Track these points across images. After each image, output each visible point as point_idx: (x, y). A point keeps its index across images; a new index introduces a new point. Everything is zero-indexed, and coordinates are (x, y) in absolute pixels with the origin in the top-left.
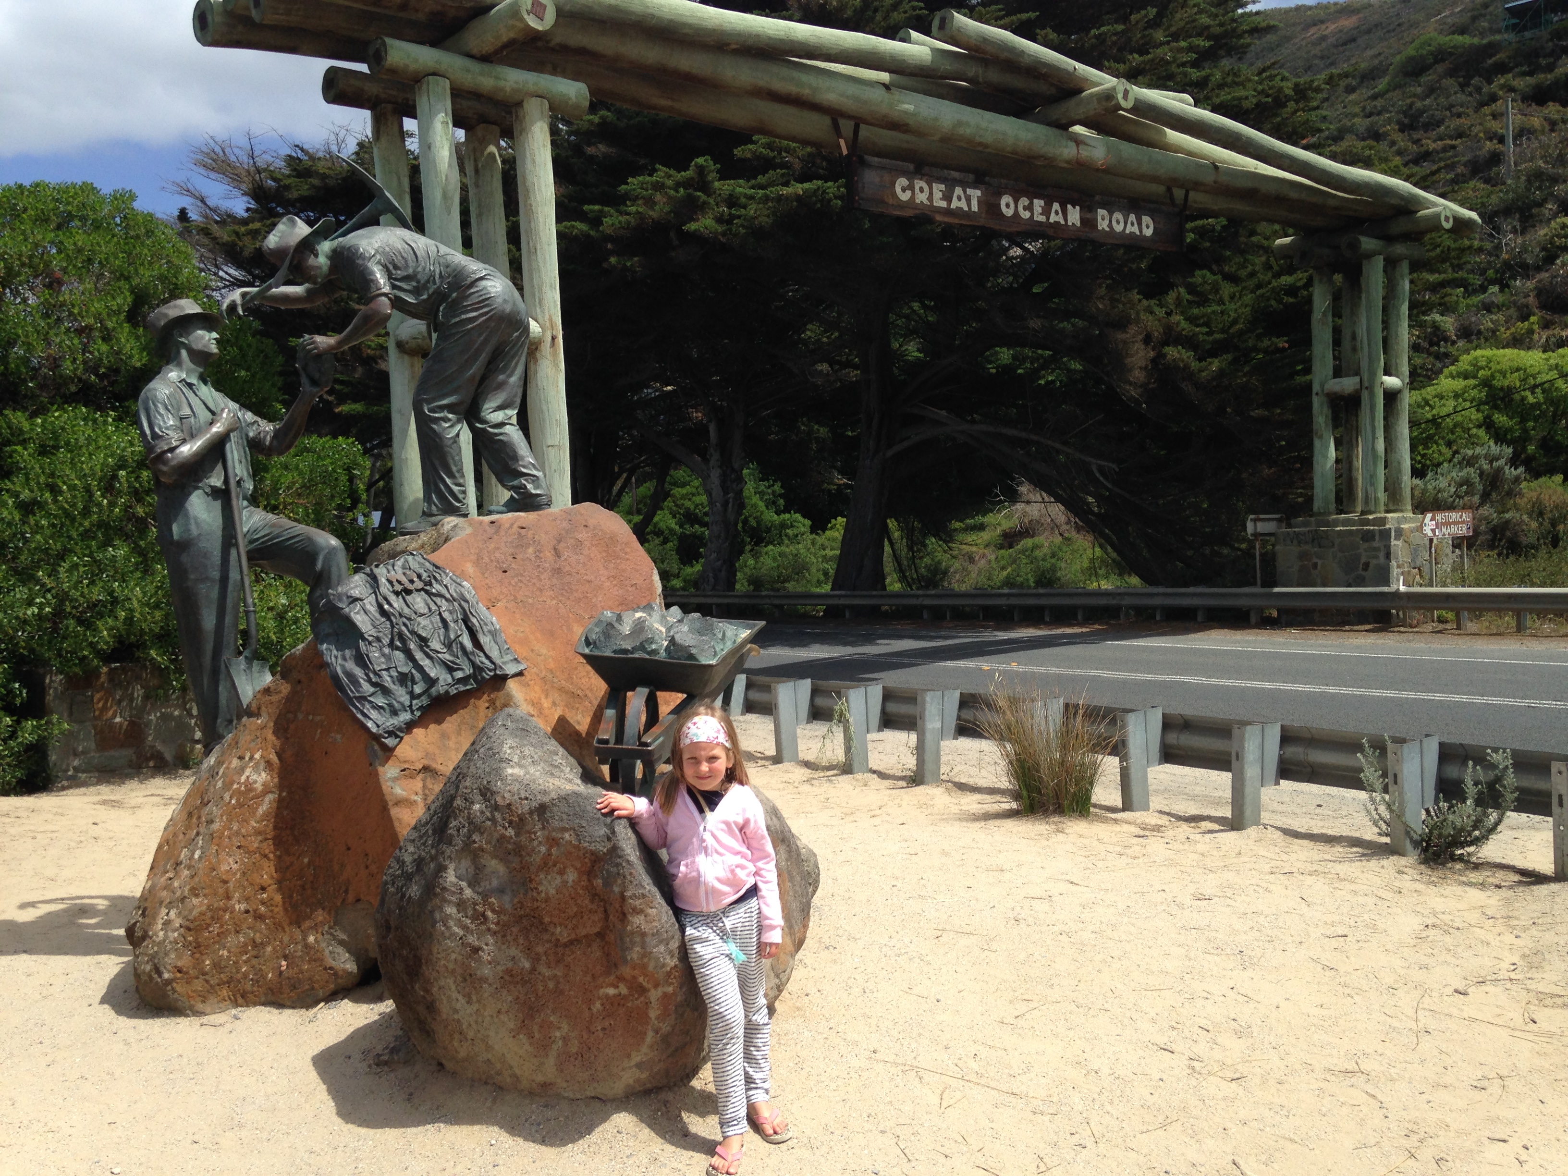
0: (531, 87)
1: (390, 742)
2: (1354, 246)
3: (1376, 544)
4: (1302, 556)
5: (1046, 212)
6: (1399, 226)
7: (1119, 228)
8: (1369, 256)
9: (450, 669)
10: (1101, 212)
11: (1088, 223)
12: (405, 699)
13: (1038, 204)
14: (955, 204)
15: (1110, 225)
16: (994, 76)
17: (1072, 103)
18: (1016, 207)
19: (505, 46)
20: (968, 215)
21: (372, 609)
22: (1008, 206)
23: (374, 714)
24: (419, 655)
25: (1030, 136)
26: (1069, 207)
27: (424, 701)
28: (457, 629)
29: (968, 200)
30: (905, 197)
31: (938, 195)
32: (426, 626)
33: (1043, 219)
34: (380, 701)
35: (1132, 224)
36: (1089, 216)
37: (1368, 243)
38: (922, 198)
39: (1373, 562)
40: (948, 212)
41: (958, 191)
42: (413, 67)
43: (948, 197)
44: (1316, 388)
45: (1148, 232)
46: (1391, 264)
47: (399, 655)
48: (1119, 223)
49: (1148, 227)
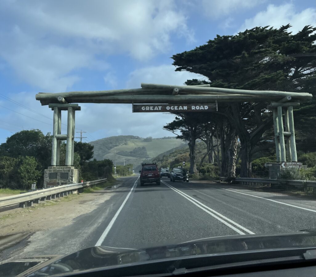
3: (278, 169)
4: (272, 172)
7: (198, 109)
10: (192, 107)
11: (189, 108)
13: (176, 107)
14: (155, 109)
15: (195, 108)
18: (170, 108)
22: (168, 108)
26: (184, 107)
29: (158, 108)
30: (144, 109)
31: (151, 108)
33: (177, 109)
35: (202, 108)
40: (154, 111)
41: (156, 107)
48: (198, 108)
49: (206, 108)
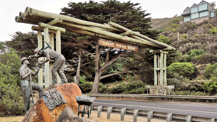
0: (58, 29)
1: (52, 111)
2: (159, 51)
3: (162, 89)
4: (153, 91)
5: (122, 46)
6: (165, 49)
8: (161, 53)
9: (58, 102)
12: (53, 106)
14: (110, 45)
15: (130, 48)
16: (115, 29)
17: (125, 33)
19: (56, 24)
20: (112, 46)
21: (49, 95)
23: (50, 107)
24: (55, 100)
25: (120, 37)
26: (124, 46)
27: (56, 106)
28: (59, 97)
29: (112, 44)
30: (104, 44)
31: (108, 44)
32: (56, 97)
34: (50, 106)
35: (132, 48)
36: (127, 47)
37: (161, 51)
38: (106, 44)
39: (162, 92)
41: (111, 43)
42: (44, 26)
44: (155, 69)
45: (134, 49)
46: (164, 54)
47: (53, 101)
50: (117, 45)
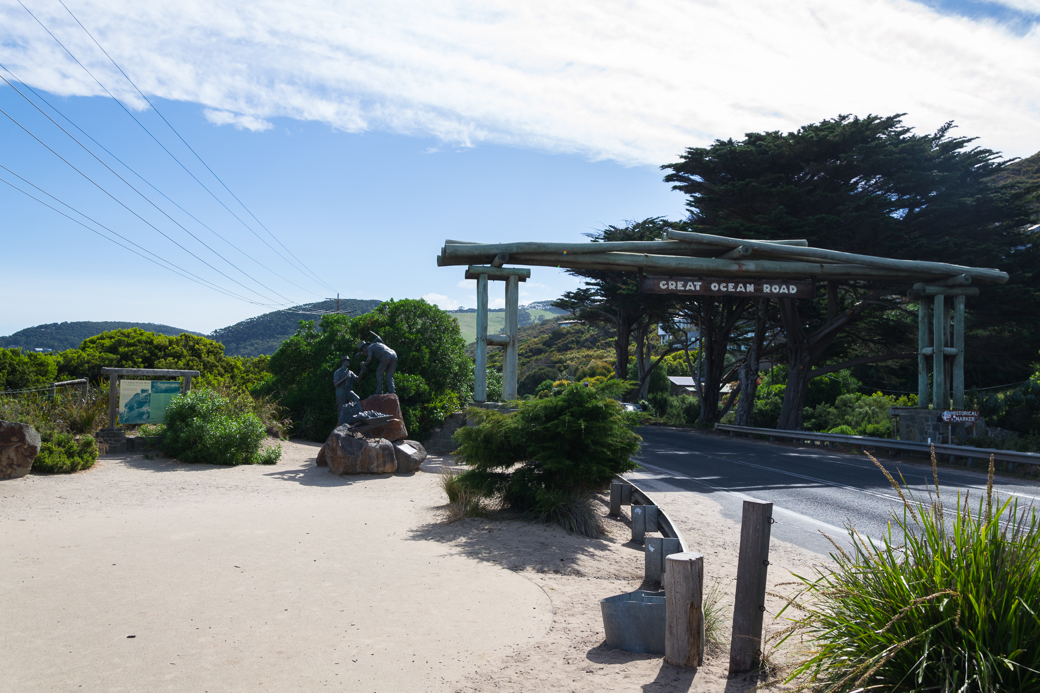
0: (512, 273)
5: (735, 287)
7: (776, 292)
8: (935, 295)
10: (766, 286)
11: (759, 289)
13: (731, 286)
14: (688, 288)
15: (771, 290)
17: (735, 251)
18: (719, 287)
20: (695, 291)
26: (748, 285)
29: (695, 286)
30: (665, 287)
31: (680, 286)
33: (734, 290)
35: (784, 289)
36: (759, 287)
38: (672, 287)
40: (685, 291)
41: (690, 283)
43: (685, 286)
44: (919, 352)
48: (776, 289)
49: (793, 290)
50: (714, 287)
